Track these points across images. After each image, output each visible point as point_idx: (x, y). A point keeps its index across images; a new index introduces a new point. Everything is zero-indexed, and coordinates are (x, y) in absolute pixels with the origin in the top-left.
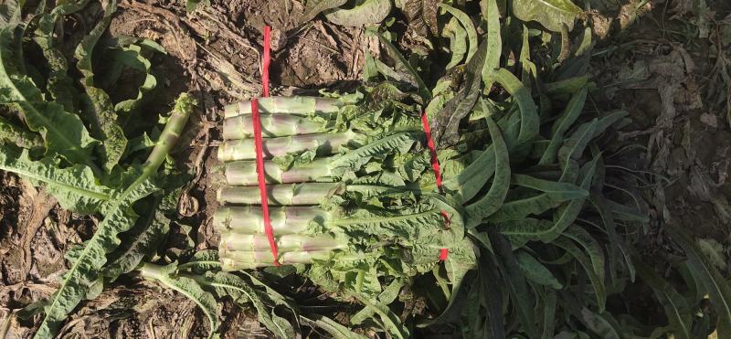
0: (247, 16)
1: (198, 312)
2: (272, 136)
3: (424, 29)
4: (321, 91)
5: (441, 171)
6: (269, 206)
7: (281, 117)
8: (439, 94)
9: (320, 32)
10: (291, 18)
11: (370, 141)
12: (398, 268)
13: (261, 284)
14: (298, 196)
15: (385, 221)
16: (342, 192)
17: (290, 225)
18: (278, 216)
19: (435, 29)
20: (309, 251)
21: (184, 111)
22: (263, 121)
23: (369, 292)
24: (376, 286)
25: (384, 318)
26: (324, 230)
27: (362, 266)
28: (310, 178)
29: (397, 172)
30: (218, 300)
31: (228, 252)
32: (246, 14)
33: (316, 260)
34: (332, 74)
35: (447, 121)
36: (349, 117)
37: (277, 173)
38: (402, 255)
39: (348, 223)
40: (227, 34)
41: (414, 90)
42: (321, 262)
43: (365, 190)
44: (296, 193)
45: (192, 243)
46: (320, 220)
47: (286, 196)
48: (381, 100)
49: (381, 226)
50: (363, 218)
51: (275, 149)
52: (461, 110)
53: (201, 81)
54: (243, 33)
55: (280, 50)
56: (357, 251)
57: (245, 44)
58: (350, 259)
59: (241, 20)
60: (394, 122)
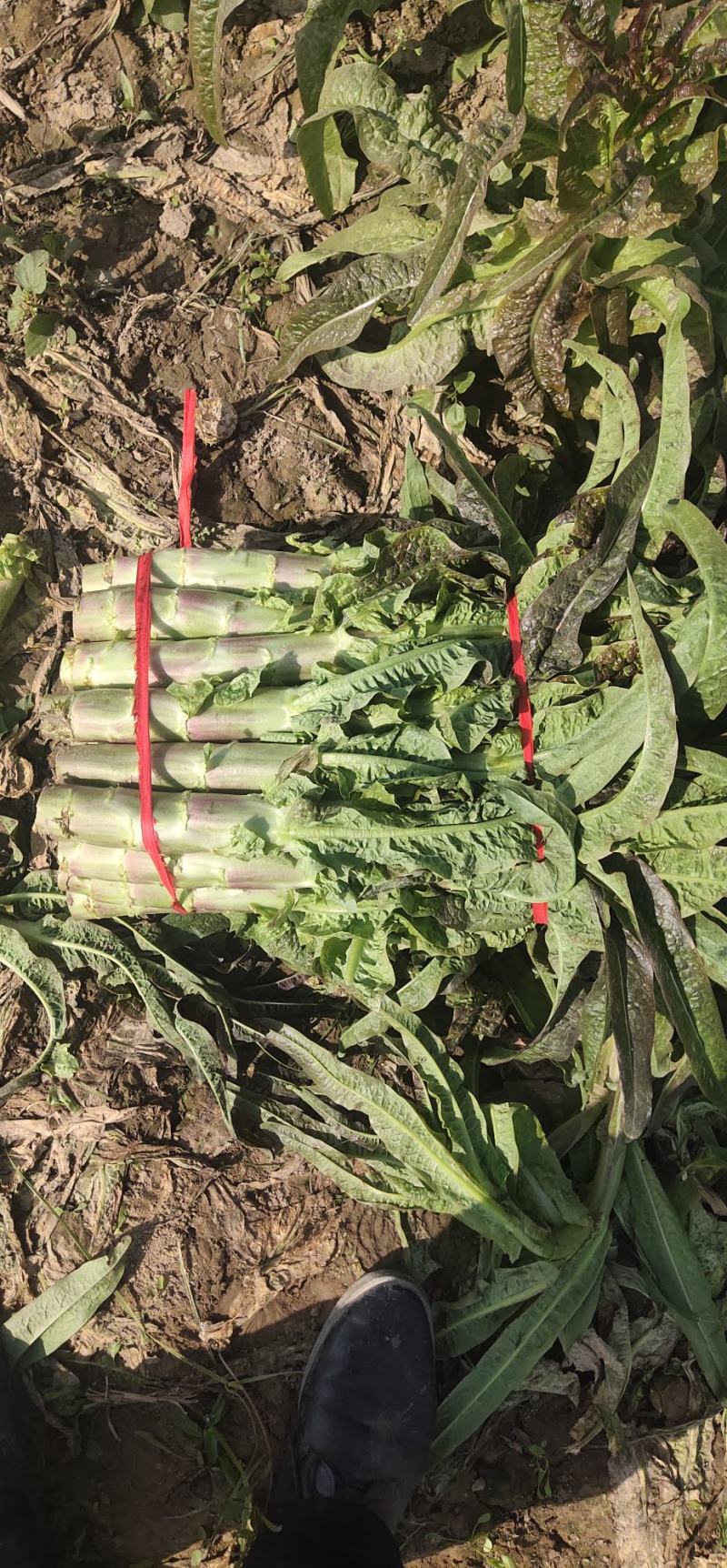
0: (155, 366)
1: (26, 998)
2: (176, 637)
3: (538, 399)
4: (290, 540)
5: (535, 731)
6: (155, 788)
7: (198, 595)
8: (548, 553)
9: (312, 403)
10: (251, 369)
11: (384, 654)
12: (437, 936)
13: (152, 947)
14: (218, 771)
15: (403, 835)
16: (311, 768)
17: (196, 831)
18: (171, 813)
19: (563, 401)
20: (245, 888)
21: (8, 574)
22: (157, 602)
23: (370, 984)
24: (387, 974)
25: (409, 1039)
26: (268, 847)
27: (359, 926)
28: (248, 732)
29: (434, 728)
30: (68, 975)
31: (75, 880)
32: (154, 361)
33: (262, 908)
34: (332, 498)
35: (557, 616)
36: (341, 600)
37: (176, 717)
38: (442, 910)
39: (319, 835)
40: (107, 405)
41: (491, 542)
42: (271, 912)
43: (362, 765)
44: (213, 764)
45: (18, 856)
46: (259, 826)
47: (191, 769)
48: (415, 564)
49: (393, 845)
50: (350, 827)
51: (177, 666)
52: (590, 593)
53: (49, 508)
54: (142, 405)
55: (222, 443)
56: (342, 896)
57: (145, 428)
58: (335, 910)
59: (140, 375)
60: (440, 616)
